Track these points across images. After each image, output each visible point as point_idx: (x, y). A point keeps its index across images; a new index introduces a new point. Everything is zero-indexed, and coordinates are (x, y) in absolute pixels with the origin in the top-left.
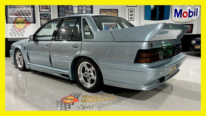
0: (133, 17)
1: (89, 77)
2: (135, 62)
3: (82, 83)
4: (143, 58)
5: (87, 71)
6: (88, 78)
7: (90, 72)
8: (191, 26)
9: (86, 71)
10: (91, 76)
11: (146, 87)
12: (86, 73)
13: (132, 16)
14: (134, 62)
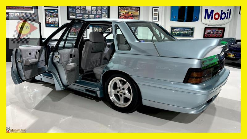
0: (157, 17)
1: (123, 95)
2: (184, 82)
3: (113, 101)
4: (193, 77)
5: (120, 88)
6: (121, 96)
7: (123, 89)
8: (222, 30)
9: (118, 87)
10: (124, 94)
11: (194, 110)
12: (118, 90)
13: (157, 15)
14: (182, 82)
